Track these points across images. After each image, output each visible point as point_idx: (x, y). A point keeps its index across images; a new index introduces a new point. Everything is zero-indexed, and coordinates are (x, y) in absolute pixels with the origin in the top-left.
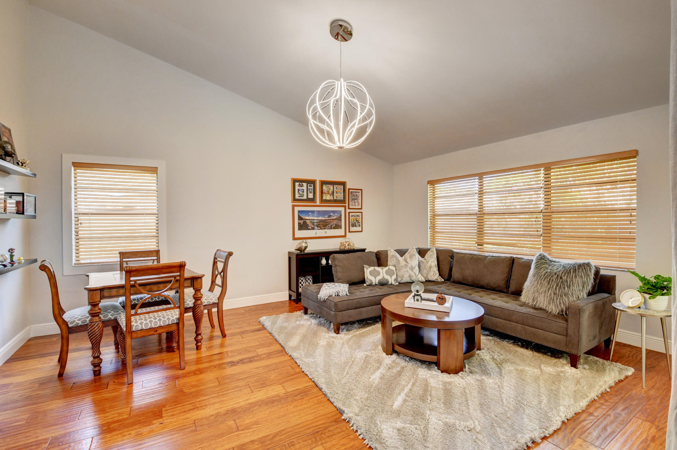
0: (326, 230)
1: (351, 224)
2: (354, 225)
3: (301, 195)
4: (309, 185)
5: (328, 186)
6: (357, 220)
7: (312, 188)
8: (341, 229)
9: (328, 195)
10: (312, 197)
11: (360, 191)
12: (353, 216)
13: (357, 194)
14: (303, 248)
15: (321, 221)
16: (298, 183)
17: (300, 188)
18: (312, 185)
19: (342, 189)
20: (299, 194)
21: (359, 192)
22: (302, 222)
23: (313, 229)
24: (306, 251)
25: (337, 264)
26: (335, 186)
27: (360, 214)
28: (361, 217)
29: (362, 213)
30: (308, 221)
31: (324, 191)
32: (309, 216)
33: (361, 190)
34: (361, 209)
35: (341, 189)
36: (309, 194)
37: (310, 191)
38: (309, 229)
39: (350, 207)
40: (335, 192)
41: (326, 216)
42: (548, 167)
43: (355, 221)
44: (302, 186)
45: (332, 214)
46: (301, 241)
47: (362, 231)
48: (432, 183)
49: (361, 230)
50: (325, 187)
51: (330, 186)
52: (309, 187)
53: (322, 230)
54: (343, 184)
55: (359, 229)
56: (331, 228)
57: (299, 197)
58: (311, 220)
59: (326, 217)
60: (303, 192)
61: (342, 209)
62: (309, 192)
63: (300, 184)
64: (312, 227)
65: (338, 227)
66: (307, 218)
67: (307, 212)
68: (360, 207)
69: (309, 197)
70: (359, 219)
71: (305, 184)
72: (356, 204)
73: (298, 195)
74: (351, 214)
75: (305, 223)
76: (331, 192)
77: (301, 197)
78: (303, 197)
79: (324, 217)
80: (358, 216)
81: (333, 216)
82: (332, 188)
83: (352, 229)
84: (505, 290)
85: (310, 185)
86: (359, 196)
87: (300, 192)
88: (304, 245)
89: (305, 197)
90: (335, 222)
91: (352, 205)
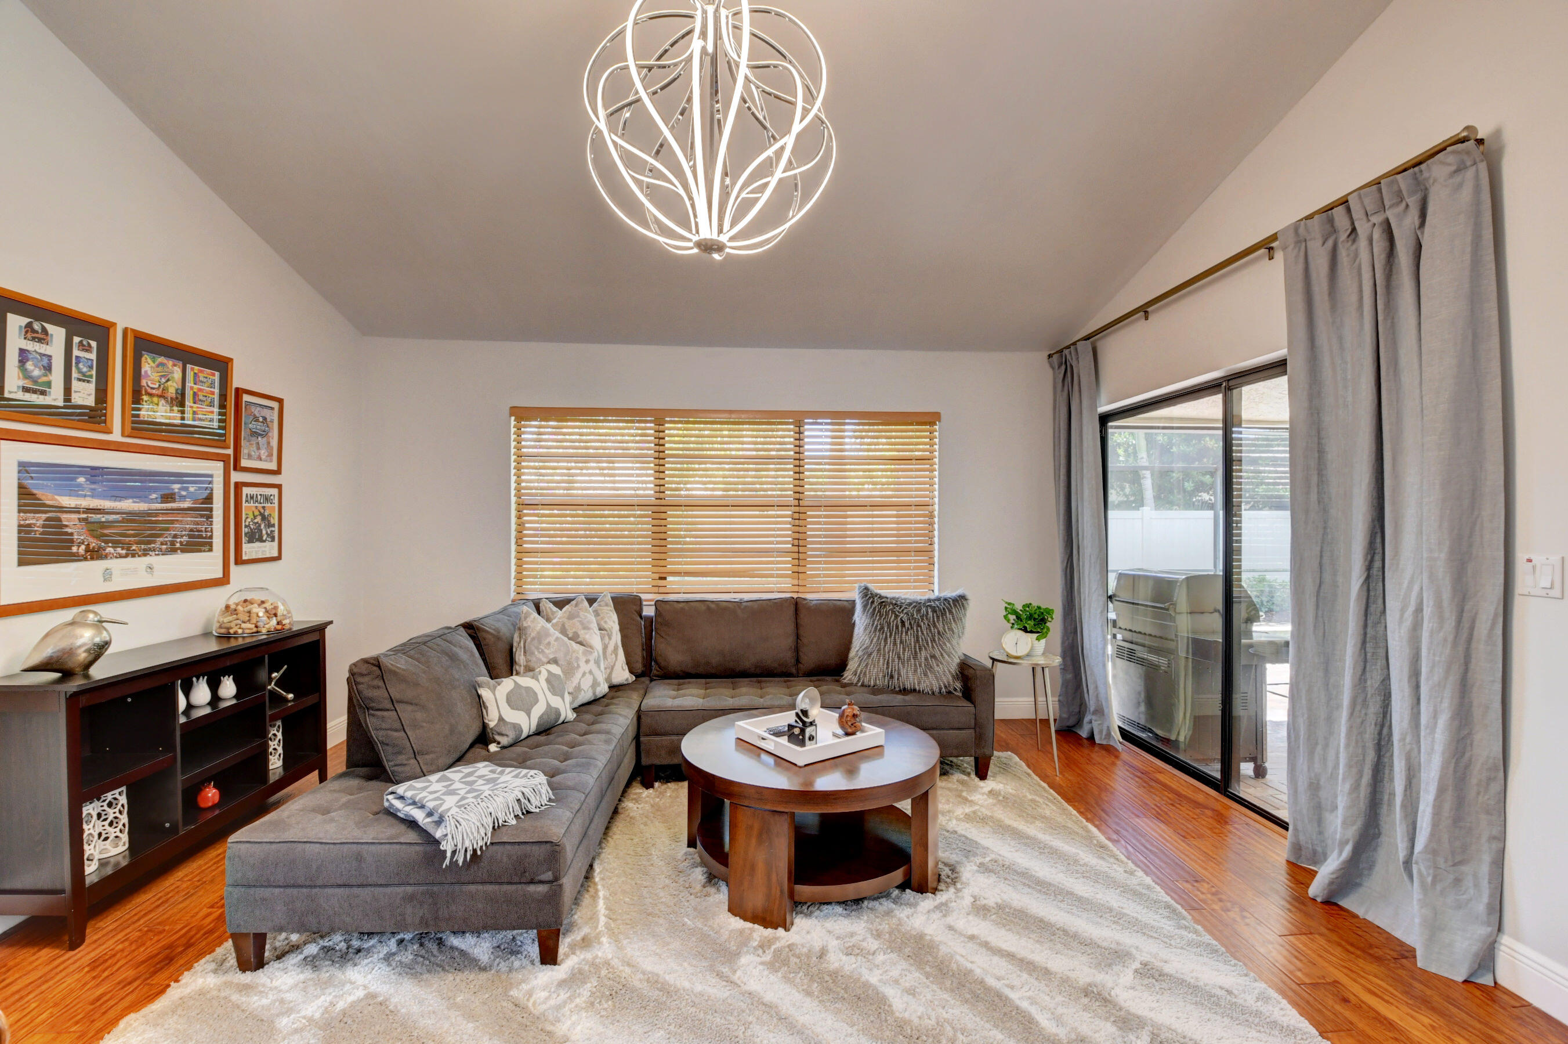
0: (152, 559)
1: (244, 530)
2: (255, 536)
3: (35, 382)
4: (76, 340)
5: (161, 364)
6: (264, 518)
7: (93, 356)
8: (211, 550)
9: (162, 402)
10: (90, 401)
11: (275, 405)
12: (252, 498)
13: (266, 413)
14: (82, 656)
15: (131, 517)
16: (24, 321)
17: (30, 346)
18: (94, 344)
19: (217, 384)
20: (26, 375)
21: (272, 409)
22: (37, 521)
23: (94, 554)
24: (100, 672)
25: (395, 694)
26: (189, 366)
27: (274, 491)
28: (276, 505)
29: (279, 487)
30: (70, 521)
31: (144, 382)
32: (74, 491)
33: (280, 401)
34: (278, 472)
35: (212, 385)
36: (75, 385)
37: (80, 371)
38: (74, 558)
39: (244, 463)
40: (189, 394)
41: (154, 496)
42: (798, 419)
43: (258, 519)
44: (43, 338)
45: (176, 487)
46: (68, 615)
47: (279, 558)
48: (522, 414)
49: (276, 554)
50: (149, 365)
51: (170, 363)
52: (76, 352)
53: (137, 559)
54: (221, 365)
55: (269, 549)
56: (173, 550)
57: (26, 390)
58: (89, 510)
59: (152, 501)
60: (48, 368)
61: (216, 469)
62: (75, 374)
63: (29, 326)
64: (87, 550)
65: (198, 543)
66: (67, 501)
67: (65, 474)
68: (273, 466)
69: (77, 399)
70: (272, 509)
71: (57, 333)
72: (263, 453)
73: (21, 383)
74: (246, 491)
75: (55, 525)
76: (172, 391)
77: (35, 392)
78: (43, 393)
79: (144, 498)
80: (267, 499)
81: (183, 498)
82: (177, 374)
83: (250, 550)
84: (794, 670)
85: (81, 342)
86: (272, 421)
87: (29, 365)
88: (86, 637)
89: (55, 397)
90: (188, 522)
91: (250, 457)
